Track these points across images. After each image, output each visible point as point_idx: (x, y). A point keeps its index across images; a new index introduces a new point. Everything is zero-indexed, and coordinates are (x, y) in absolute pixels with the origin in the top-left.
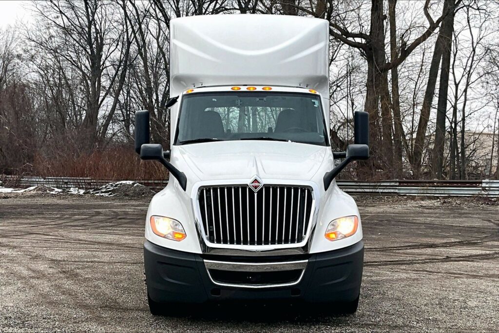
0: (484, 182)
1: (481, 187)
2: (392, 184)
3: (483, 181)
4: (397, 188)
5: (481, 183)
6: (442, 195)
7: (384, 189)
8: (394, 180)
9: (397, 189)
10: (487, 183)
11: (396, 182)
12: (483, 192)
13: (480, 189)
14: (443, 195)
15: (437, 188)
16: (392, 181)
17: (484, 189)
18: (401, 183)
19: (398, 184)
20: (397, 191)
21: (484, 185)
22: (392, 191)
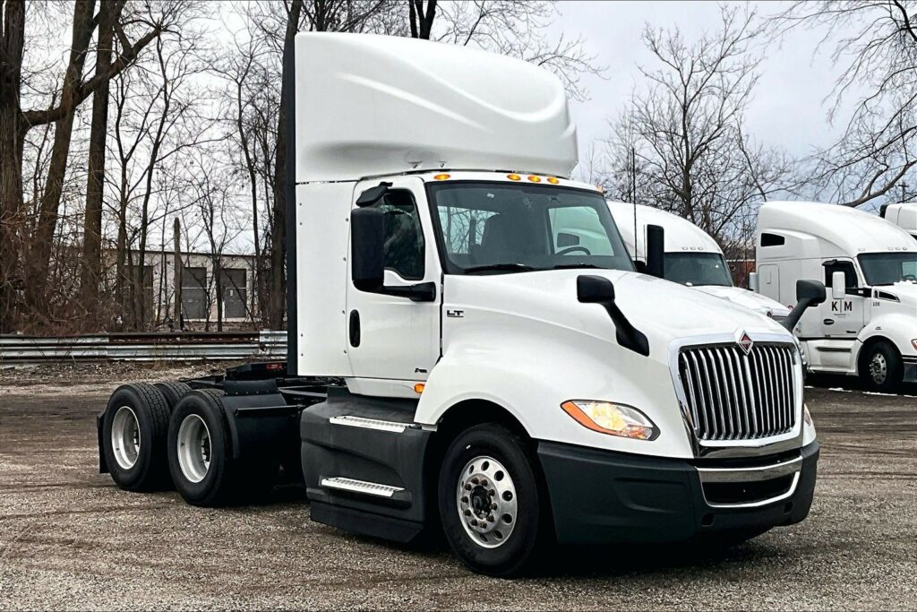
0: (262, 335)
1: (258, 342)
2: (98, 340)
3: (261, 332)
4: (107, 347)
5: (258, 335)
6: (191, 359)
7: (86, 349)
8: (100, 333)
9: (106, 349)
10: (267, 336)
11: (104, 337)
12: (260, 352)
13: (256, 345)
14: (194, 359)
15: (181, 346)
16: (95, 334)
17: (262, 346)
18: (114, 340)
19: (107, 340)
20: (106, 353)
21: (262, 339)
22: (97, 353)
